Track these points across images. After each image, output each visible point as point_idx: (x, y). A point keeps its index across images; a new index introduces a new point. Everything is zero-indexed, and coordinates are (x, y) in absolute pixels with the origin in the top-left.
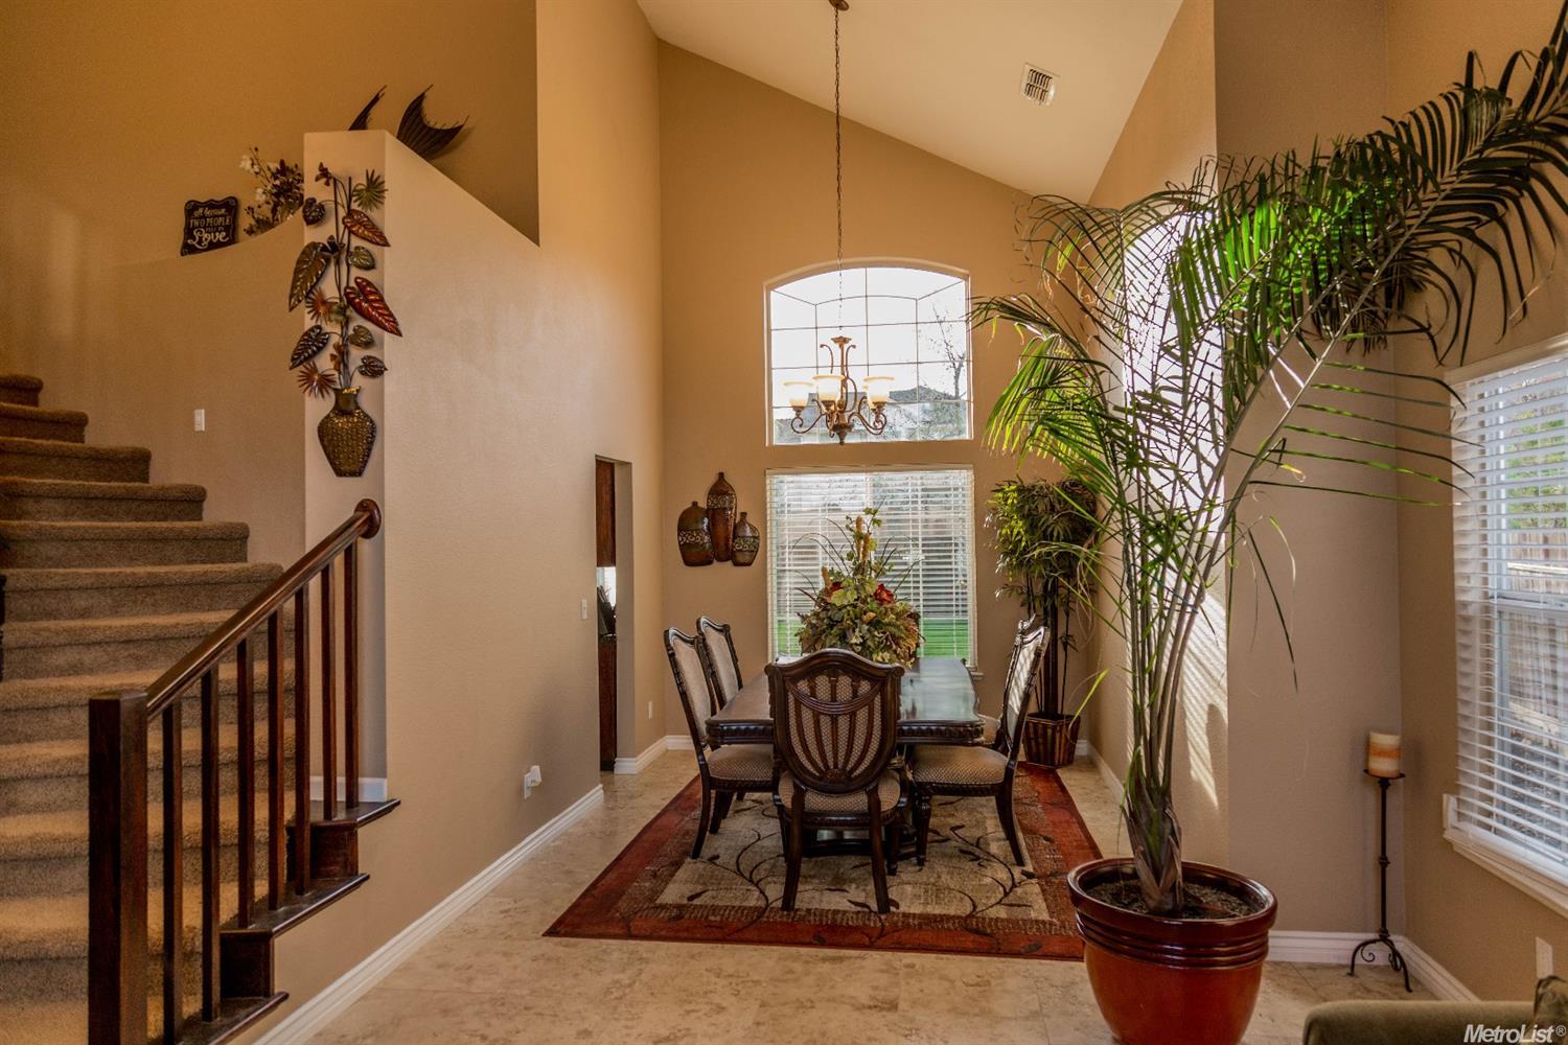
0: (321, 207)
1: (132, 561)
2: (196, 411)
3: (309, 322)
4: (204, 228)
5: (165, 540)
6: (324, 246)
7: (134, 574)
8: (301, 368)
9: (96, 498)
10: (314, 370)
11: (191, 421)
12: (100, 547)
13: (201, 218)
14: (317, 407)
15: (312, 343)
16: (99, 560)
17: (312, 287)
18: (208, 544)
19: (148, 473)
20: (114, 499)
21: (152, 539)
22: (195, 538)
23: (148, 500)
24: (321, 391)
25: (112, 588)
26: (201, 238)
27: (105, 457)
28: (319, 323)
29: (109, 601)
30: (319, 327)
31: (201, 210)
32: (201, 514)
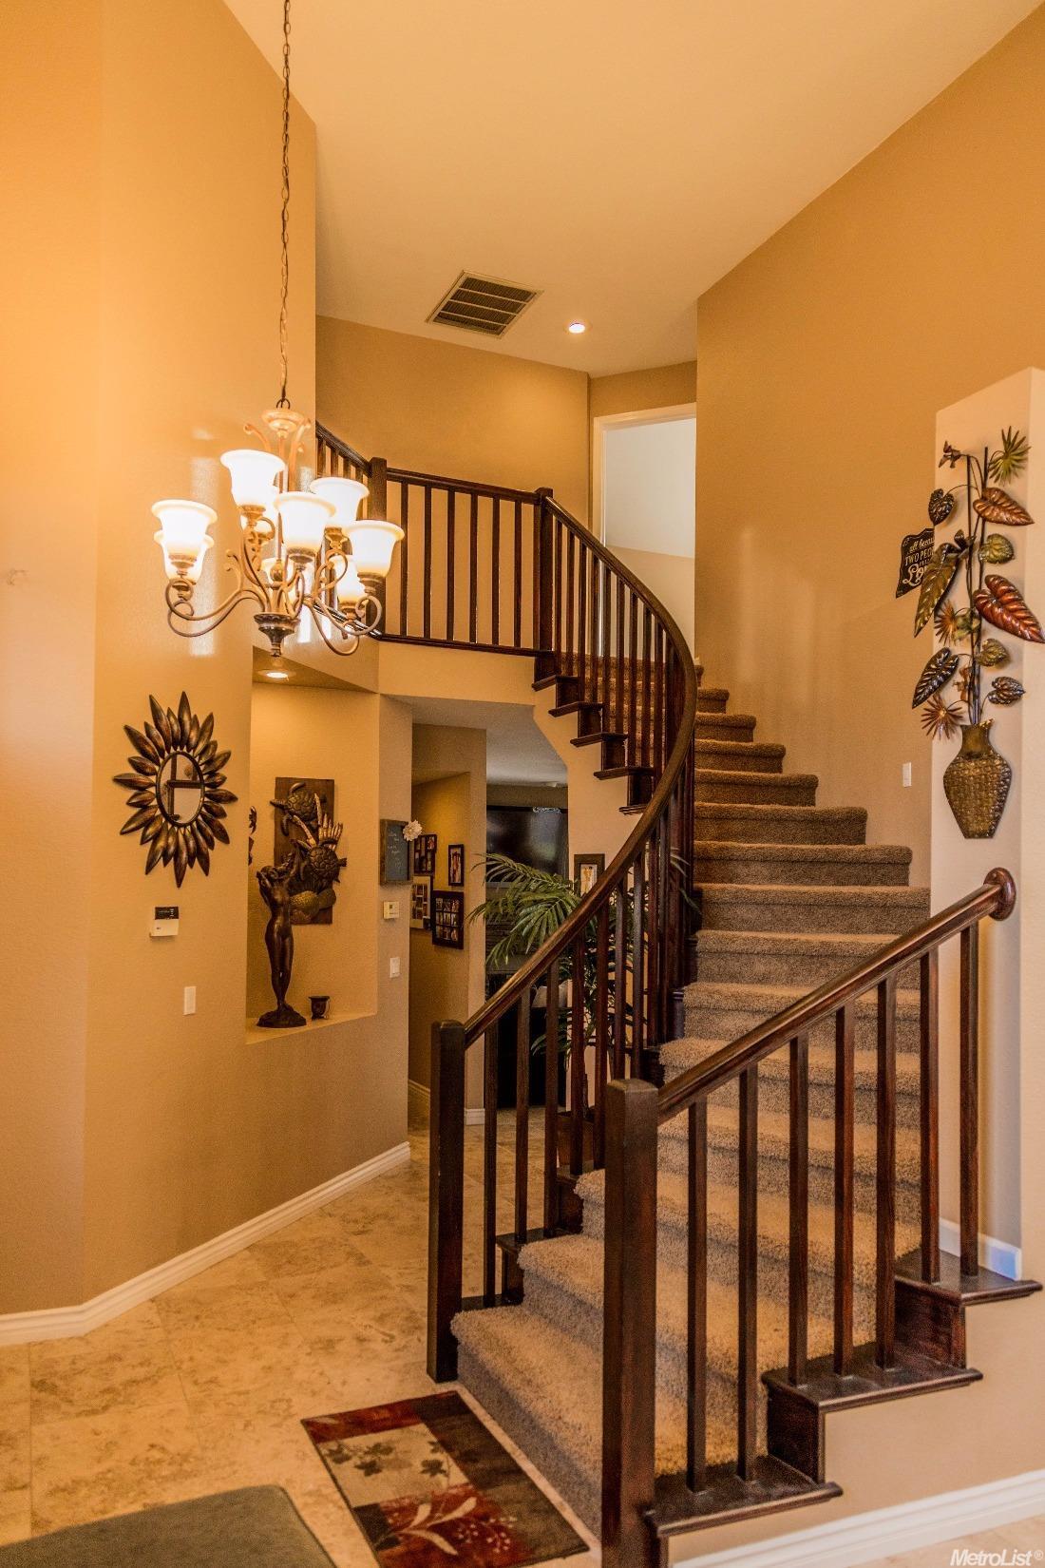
0: (950, 497)
1: (820, 927)
2: (904, 765)
3: (937, 646)
4: (918, 563)
5: (854, 907)
6: (951, 546)
7: (808, 942)
8: (926, 705)
9: (798, 861)
10: (940, 706)
11: (900, 776)
12: (790, 912)
13: (916, 552)
14: (945, 750)
15: (941, 669)
16: (787, 926)
17: (940, 602)
18: (899, 911)
19: (864, 834)
20: (815, 862)
21: (839, 904)
22: (884, 906)
23: (850, 863)
24: (946, 729)
25: (788, 956)
26: (914, 574)
27: (821, 819)
28: (947, 646)
29: (786, 968)
30: (947, 650)
31: (916, 544)
32: (907, 877)
